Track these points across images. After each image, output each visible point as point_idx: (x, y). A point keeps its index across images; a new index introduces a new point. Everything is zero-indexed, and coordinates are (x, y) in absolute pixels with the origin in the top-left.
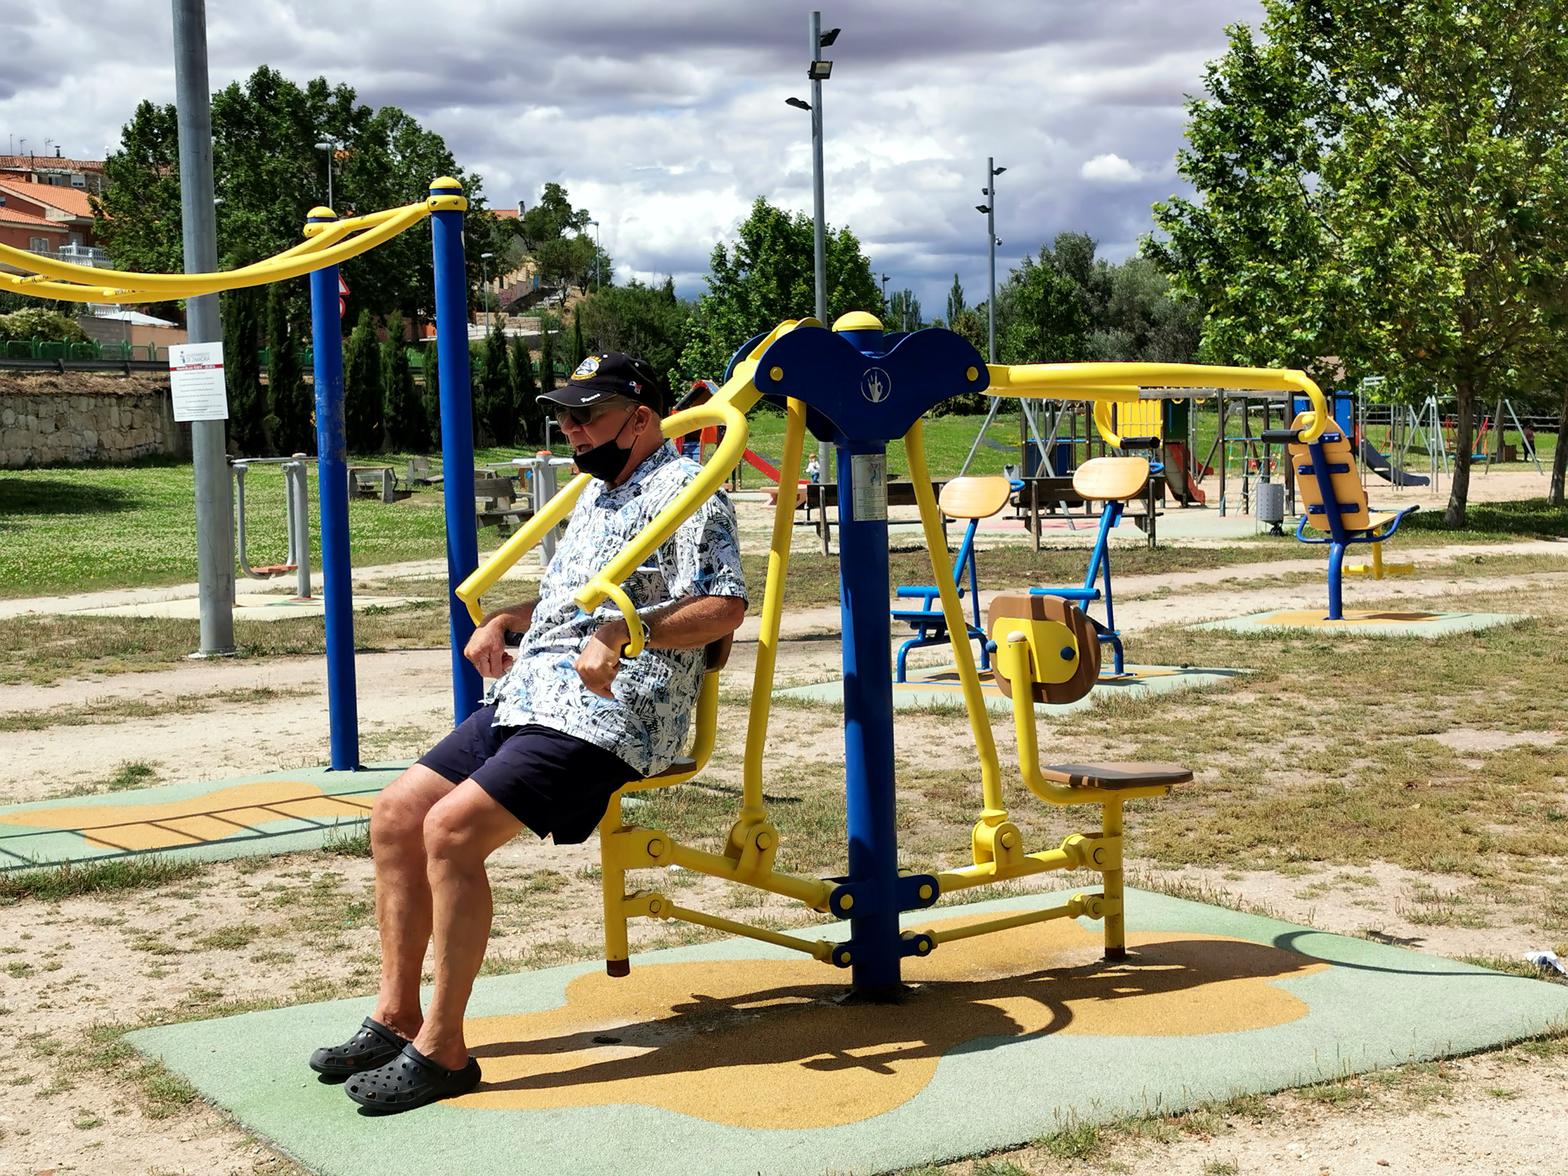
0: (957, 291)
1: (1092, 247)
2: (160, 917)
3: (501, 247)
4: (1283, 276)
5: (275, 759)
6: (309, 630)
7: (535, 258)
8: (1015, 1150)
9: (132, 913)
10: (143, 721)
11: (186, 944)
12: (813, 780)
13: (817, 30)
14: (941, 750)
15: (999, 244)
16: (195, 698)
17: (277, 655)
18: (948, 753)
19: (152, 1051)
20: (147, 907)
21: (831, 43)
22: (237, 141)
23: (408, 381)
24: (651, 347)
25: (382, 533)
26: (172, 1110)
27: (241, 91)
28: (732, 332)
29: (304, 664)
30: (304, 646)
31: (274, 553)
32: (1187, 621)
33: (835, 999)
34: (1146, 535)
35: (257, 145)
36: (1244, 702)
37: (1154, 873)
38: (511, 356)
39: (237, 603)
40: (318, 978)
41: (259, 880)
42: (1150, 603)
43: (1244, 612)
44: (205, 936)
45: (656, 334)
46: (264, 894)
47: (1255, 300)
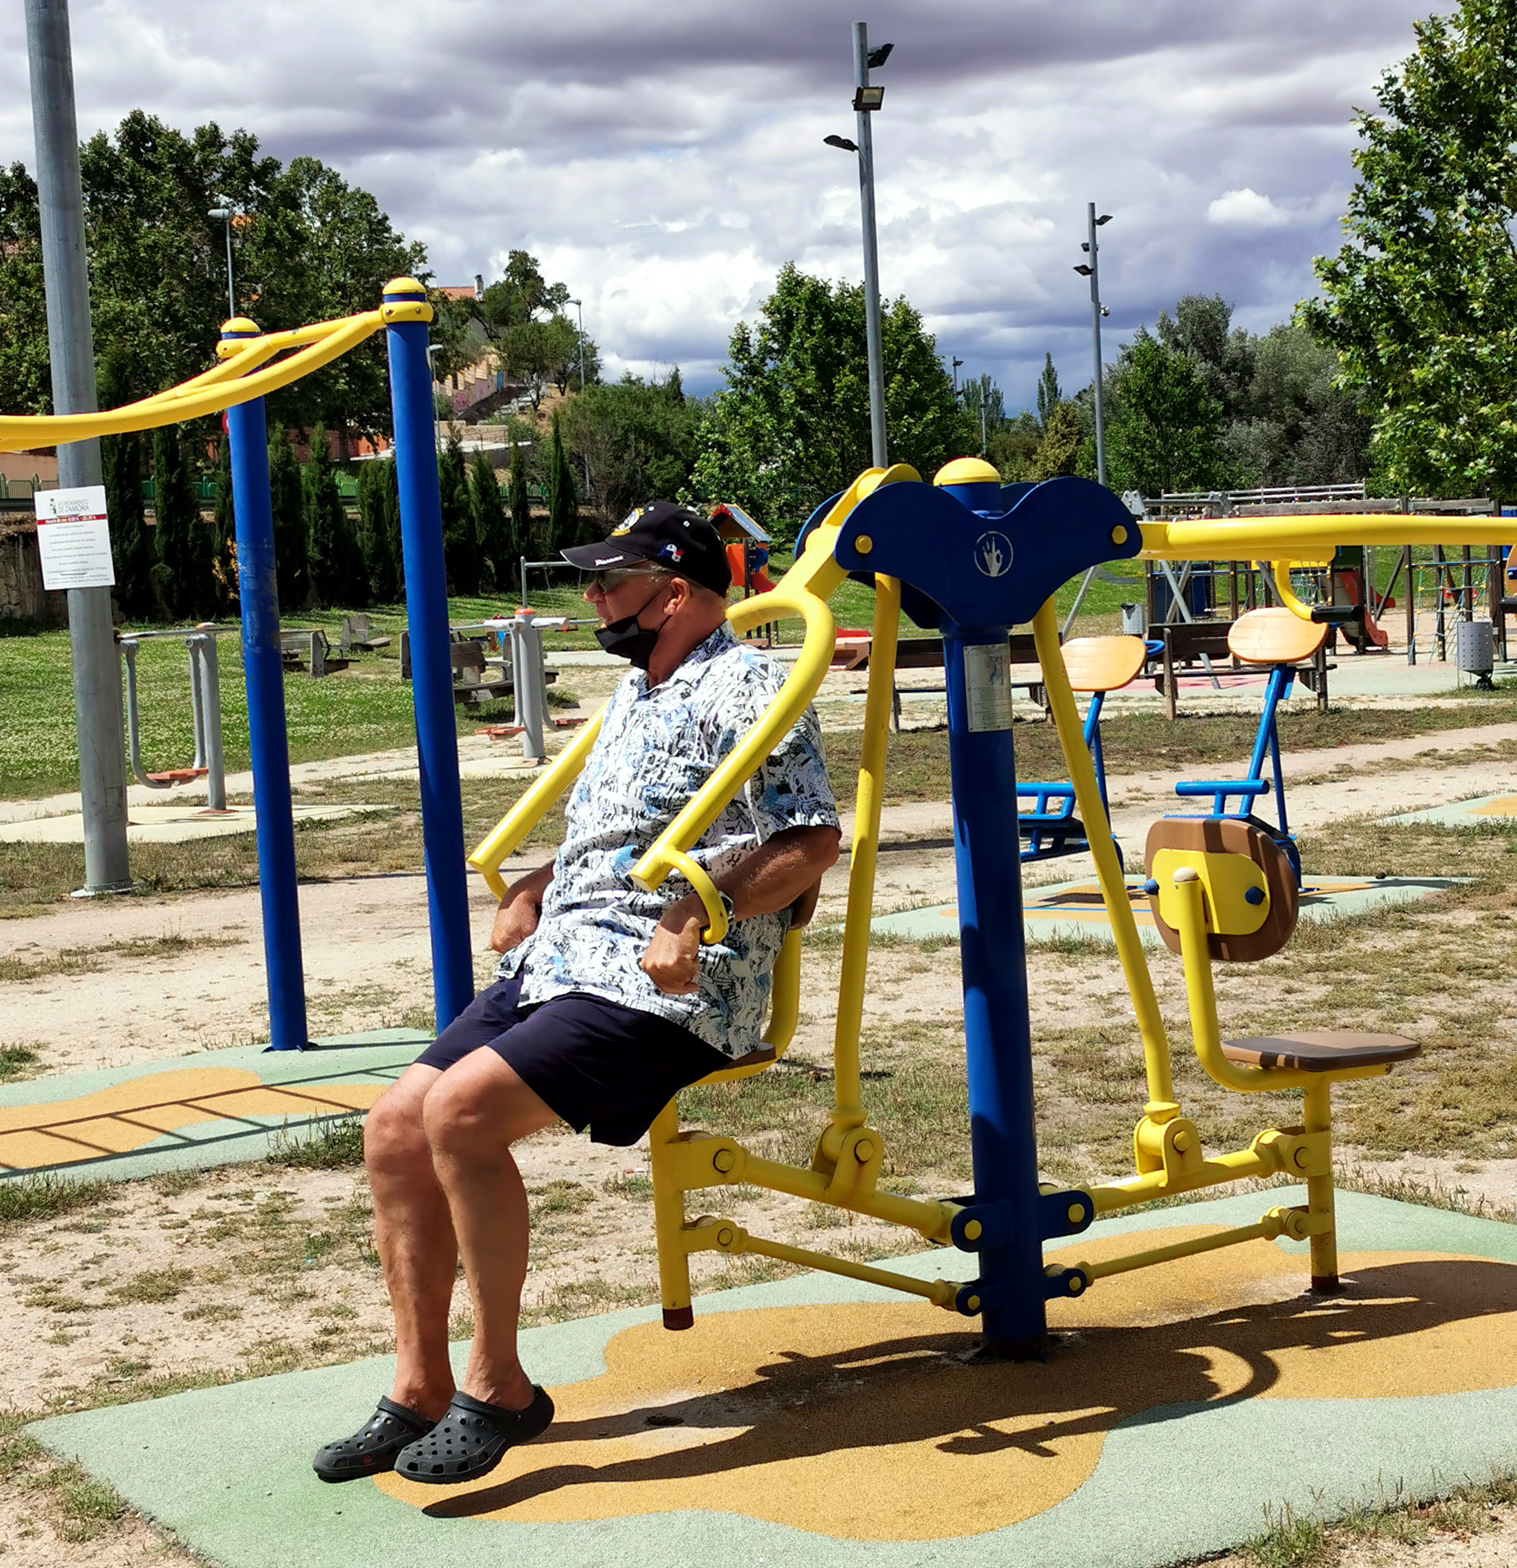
0: (1050, 375)
1: (1226, 314)
2: (59, 1258)
3: (453, 336)
4: (1485, 351)
5: (195, 1035)
6: (226, 854)
7: (498, 348)
8: (1213, 1559)
9: (22, 1254)
10: (17, 986)
11: (97, 1296)
12: (902, 1046)
13: (863, 46)
14: (1069, 1000)
15: (1106, 314)
16: (82, 952)
17: (187, 890)
18: (1079, 1005)
19: (64, 1449)
20: (41, 1245)
21: (881, 63)
22: (105, 208)
23: (338, 514)
24: (653, 460)
25: (313, 718)
26: (96, 1528)
27: (110, 144)
28: (758, 438)
29: (223, 901)
30: (222, 877)
31: (173, 750)
32: (1379, 812)
33: (960, 1356)
34: (1315, 694)
35: (132, 213)
36: (1462, 923)
37: (1367, 1166)
38: (470, 477)
39: (130, 820)
40: (273, 1340)
41: (186, 1204)
42: (1326, 787)
43: (1452, 798)
44: (121, 1284)
45: (661, 443)
46: (195, 1224)
47: (1449, 385)
